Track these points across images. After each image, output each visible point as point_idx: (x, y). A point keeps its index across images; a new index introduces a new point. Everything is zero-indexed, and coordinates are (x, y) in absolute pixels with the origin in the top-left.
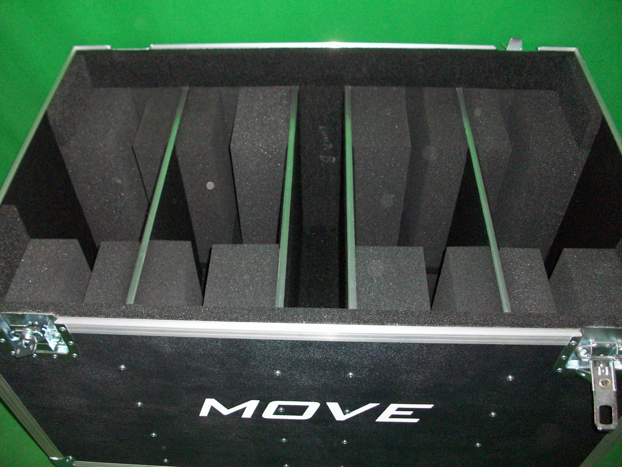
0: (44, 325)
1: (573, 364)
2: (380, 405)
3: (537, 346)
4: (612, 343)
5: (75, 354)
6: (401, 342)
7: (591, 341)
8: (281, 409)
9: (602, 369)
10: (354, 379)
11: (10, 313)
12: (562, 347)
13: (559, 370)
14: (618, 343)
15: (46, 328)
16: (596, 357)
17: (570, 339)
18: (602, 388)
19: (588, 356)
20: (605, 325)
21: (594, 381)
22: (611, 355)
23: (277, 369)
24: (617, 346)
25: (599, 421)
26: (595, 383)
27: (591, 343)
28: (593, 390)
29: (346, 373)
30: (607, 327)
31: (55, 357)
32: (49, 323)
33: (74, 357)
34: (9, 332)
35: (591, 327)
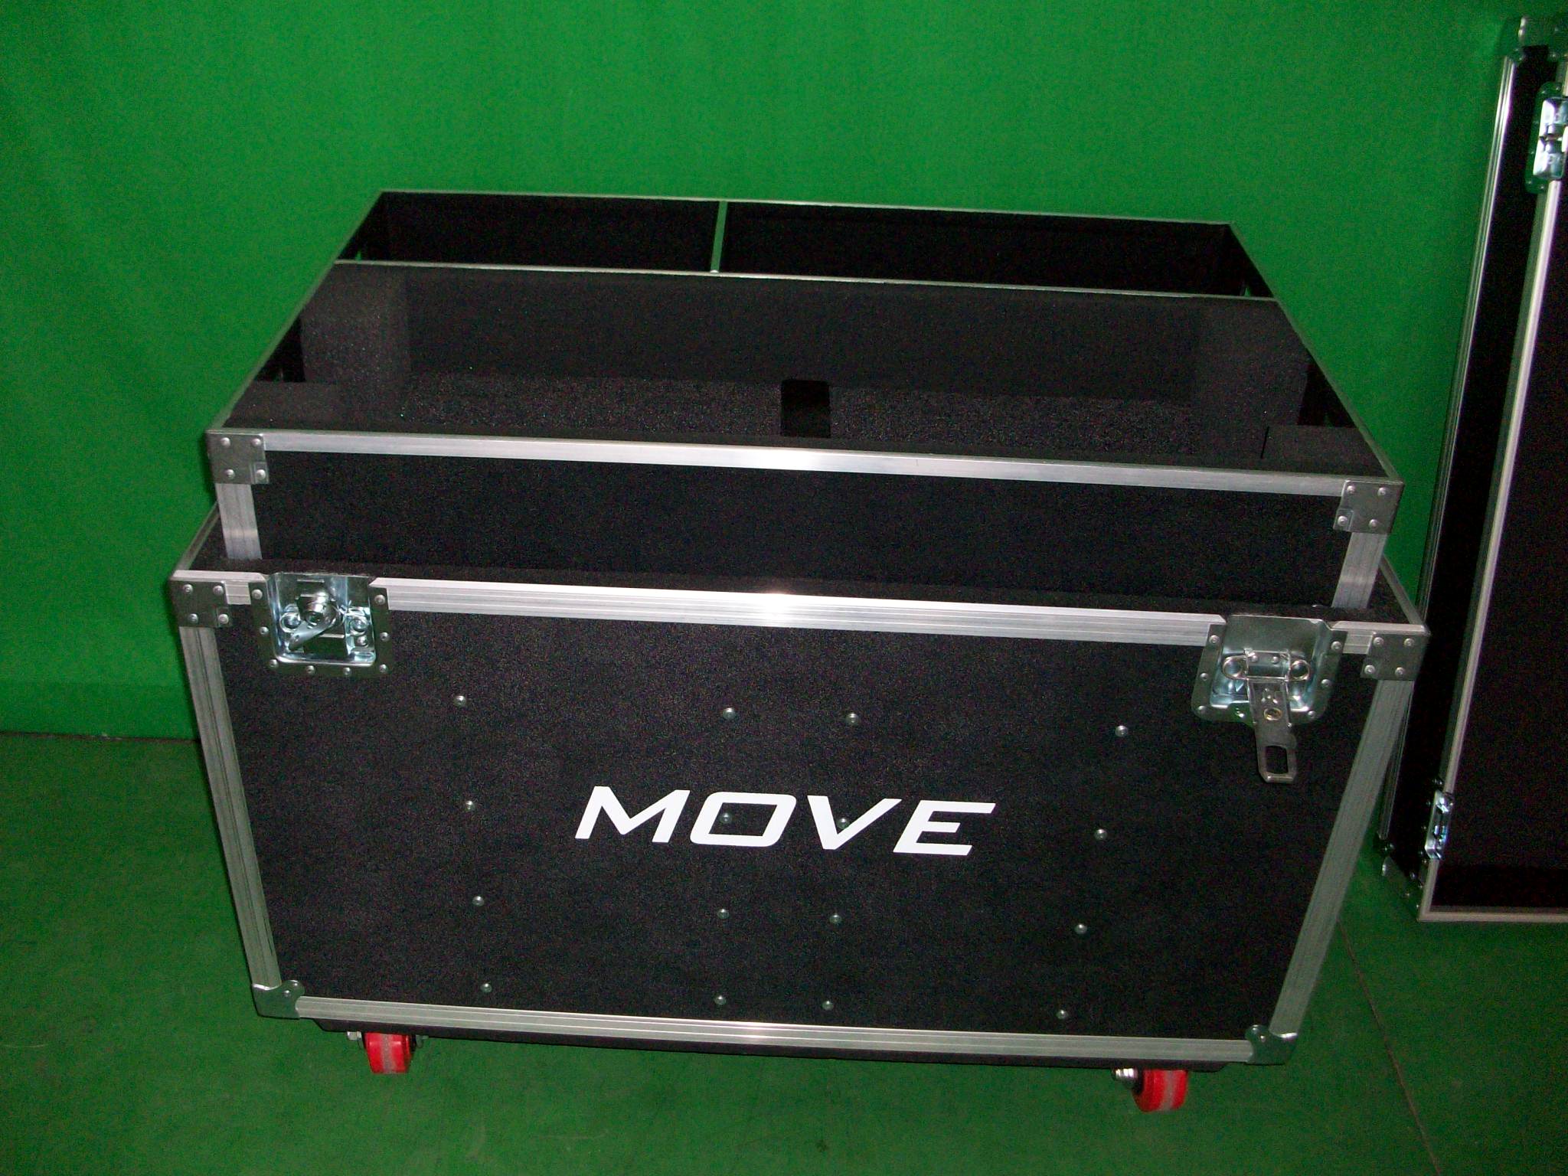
2: (902, 804)
5: (384, 667)
8: (726, 815)
9: (1266, 695)
10: (860, 730)
12: (1199, 650)
13: (1200, 710)
17: (1209, 631)
18: (1269, 721)
23: (729, 703)
25: (1265, 768)
29: (845, 713)
31: (345, 676)
33: (382, 672)
34: (279, 614)
35: (1240, 615)
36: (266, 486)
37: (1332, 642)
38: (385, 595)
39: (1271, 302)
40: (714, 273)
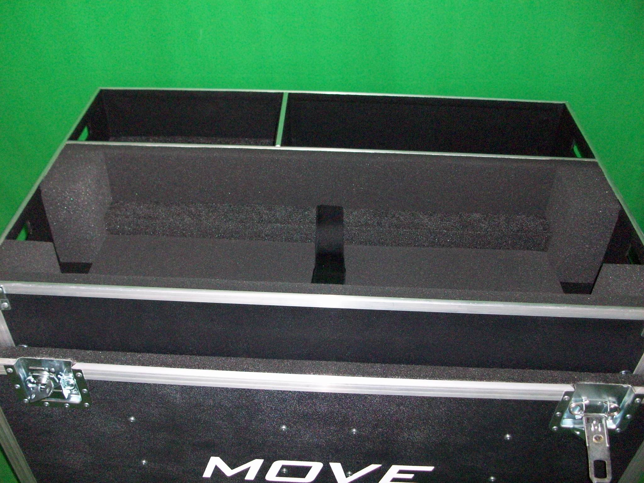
0: (60, 373)
1: (567, 423)
2: (382, 466)
3: (532, 401)
4: (604, 400)
5: (87, 404)
6: (403, 395)
7: (583, 398)
8: (284, 470)
9: (594, 426)
10: (358, 436)
11: (29, 358)
12: (557, 402)
13: (554, 429)
14: (610, 401)
15: (61, 375)
16: (589, 414)
17: (563, 394)
18: (596, 444)
19: (581, 413)
20: (596, 381)
21: (588, 437)
22: (604, 413)
23: (283, 424)
24: (608, 403)
25: (593, 476)
26: (588, 439)
27: (584, 400)
28: (587, 445)
29: (350, 429)
30: (598, 383)
31: (67, 406)
32: (65, 371)
33: (86, 406)
34: (25, 378)
35: (582, 383)
36: (10, 311)
37: (636, 398)
38: (82, 373)
39: (594, 162)
40: (278, 147)
